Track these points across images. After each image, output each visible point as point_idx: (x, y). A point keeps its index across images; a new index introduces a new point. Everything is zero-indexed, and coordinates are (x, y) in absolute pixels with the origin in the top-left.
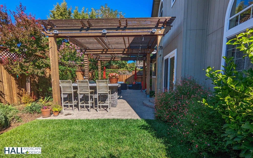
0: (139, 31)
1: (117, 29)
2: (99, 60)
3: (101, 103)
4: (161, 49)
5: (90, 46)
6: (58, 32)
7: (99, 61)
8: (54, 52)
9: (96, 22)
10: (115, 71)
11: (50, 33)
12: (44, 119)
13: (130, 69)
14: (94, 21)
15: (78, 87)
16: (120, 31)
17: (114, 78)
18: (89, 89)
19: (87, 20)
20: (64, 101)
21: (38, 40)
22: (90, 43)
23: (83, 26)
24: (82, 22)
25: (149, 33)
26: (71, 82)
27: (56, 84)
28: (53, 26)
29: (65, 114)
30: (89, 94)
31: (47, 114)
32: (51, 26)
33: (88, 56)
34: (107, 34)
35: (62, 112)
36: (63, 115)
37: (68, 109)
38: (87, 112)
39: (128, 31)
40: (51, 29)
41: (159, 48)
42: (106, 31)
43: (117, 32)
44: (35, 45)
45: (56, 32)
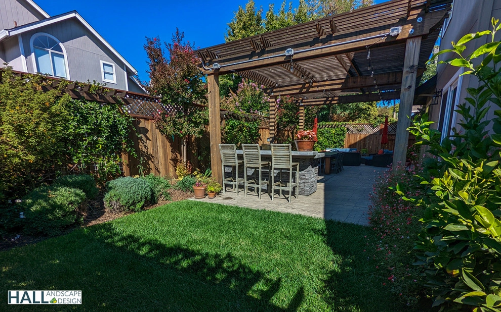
0: (361, 37)
1: (311, 44)
2: (302, 106)
3: (281, 185)
4: (412, 73)
5: (281, 81)
6: (219, 66)
7: (303, 108)
8: (215, 98)
9: (276, 36)
10: (339, 126)
11: (209, 70)
12: (196, 200)
13: (376, 121)
14: (271, 35)
15: (244, 156)
16: (320, 46)
17: (307, 140)
18: (260, 160)
19: (260, 37)
20: (225, 178)
21: (194, 83)
22: (279, 75)
23: (254, 48)
24: (252, 42)
25: (383, 40)
26: (235, 147)
27: (215, 149)
28: (214, 56)
29: (225, 197)
30: (260, 168)
31: (200, 193)
32: (210, 57)
33: (276, 100)
34: (295, 57)
35: (222, 194)
36: (221, 198)
37: (232, 190)
38: (256, 198)
39: (335, 43)
40: (211, 63)
41: (408, 69)
42: (292, 52)
43: (314, 50)
44: (190, 91)
45: (216, 67)
